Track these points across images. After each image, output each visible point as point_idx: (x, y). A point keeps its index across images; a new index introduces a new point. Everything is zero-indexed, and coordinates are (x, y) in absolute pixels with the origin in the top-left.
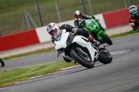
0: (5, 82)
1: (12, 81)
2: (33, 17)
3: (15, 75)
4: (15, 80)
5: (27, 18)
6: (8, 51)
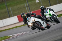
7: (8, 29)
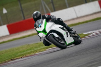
0: (29, 53)
1: (33, 52)
2: (48, 5)
3: (36, 47)
4: (36, 51)
5: (43, 6)
6: (30, 30)
7: (83, 23)
